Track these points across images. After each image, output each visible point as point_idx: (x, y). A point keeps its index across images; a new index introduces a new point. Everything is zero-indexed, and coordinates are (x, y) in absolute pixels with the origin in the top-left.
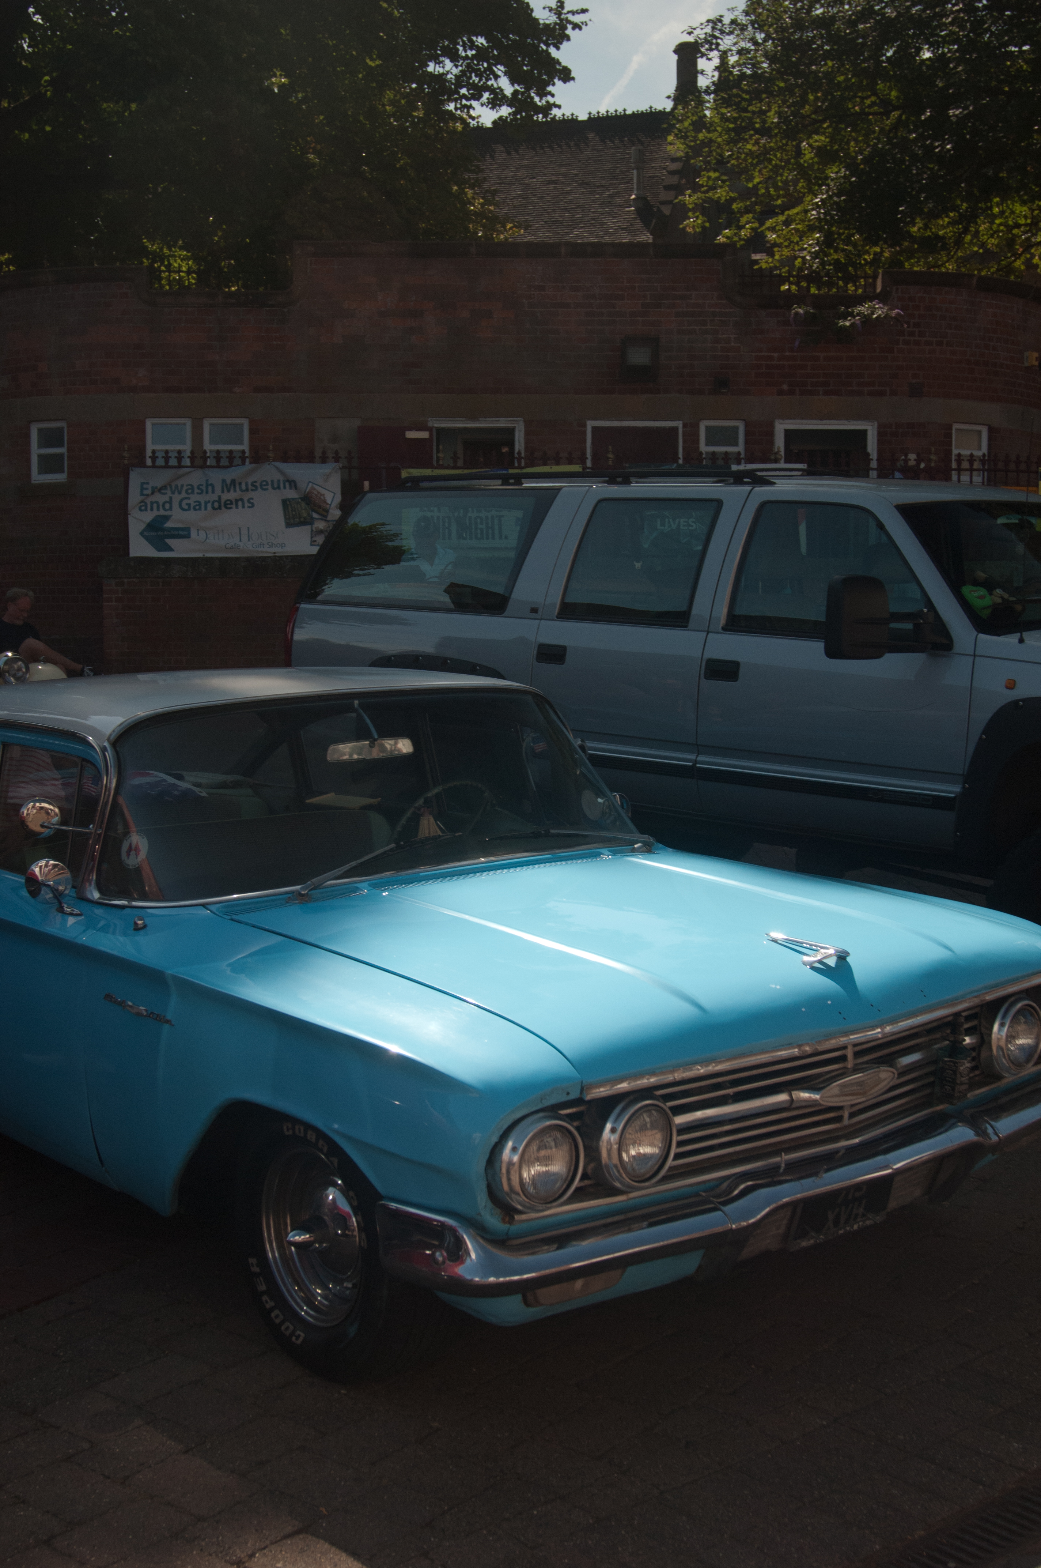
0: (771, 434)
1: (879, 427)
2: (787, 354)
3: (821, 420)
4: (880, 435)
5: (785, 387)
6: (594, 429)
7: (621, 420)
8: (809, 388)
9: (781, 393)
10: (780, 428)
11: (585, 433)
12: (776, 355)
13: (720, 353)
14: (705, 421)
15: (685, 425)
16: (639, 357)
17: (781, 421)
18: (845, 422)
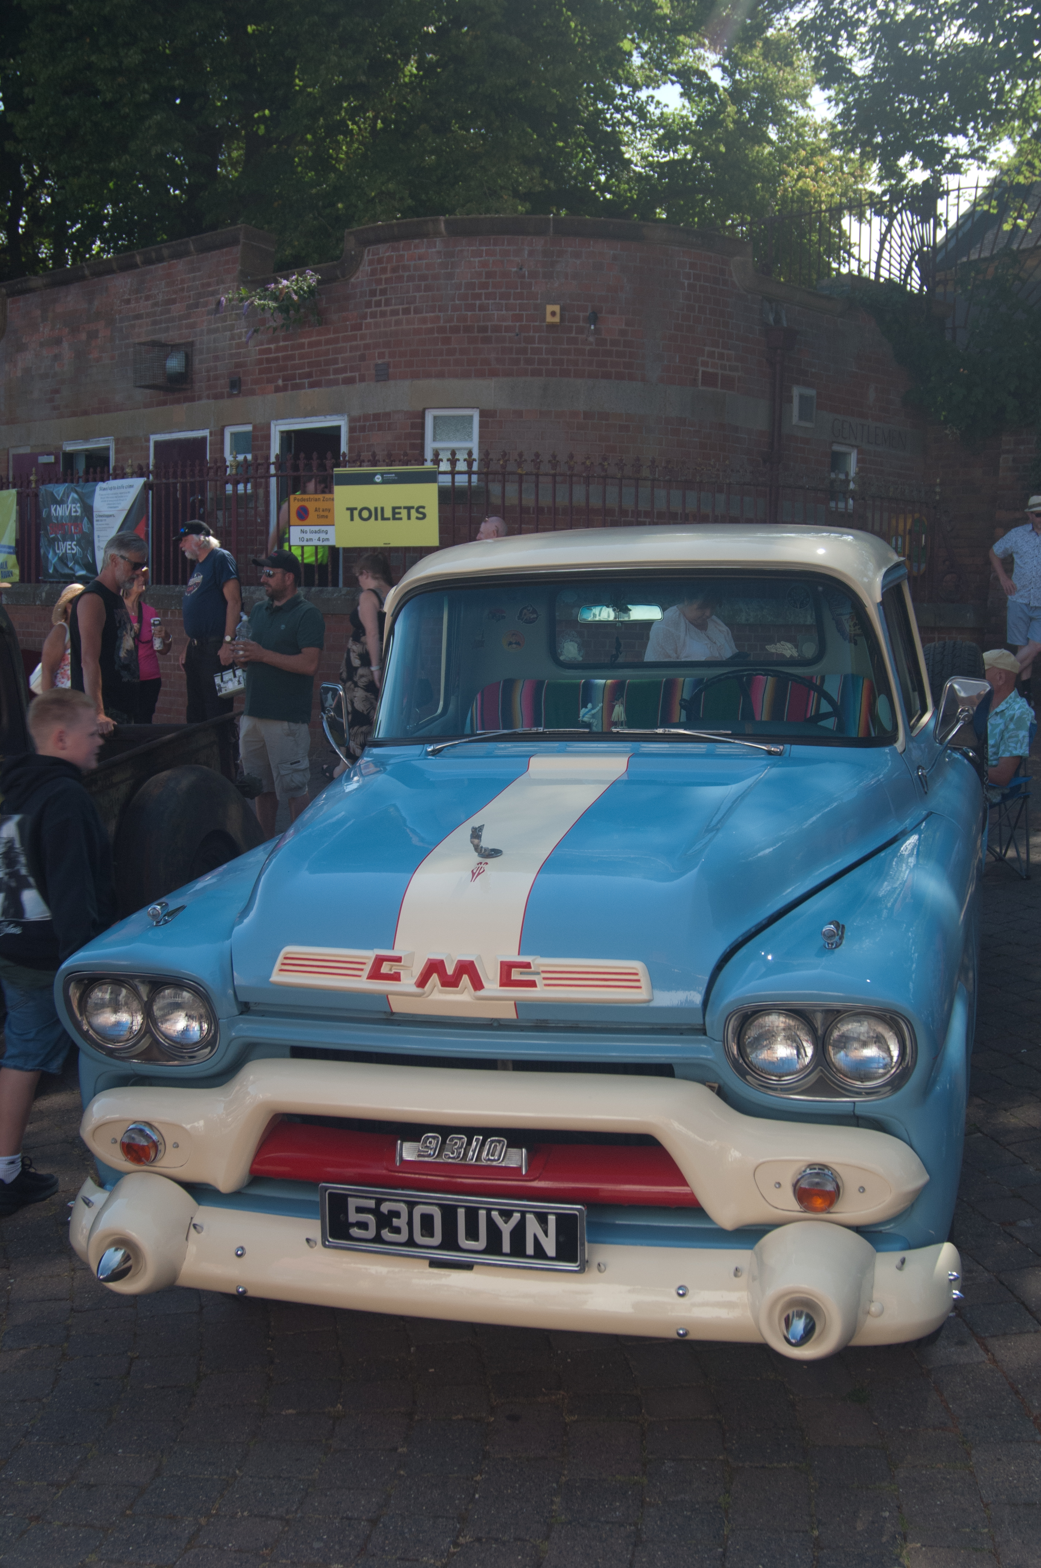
0: (268, 437)
1: (352, 420)
2: (281, 344)
3: (306, 416)
4: (351, 430)
5: (280, 382)
6: (157, 444)
7: (170, 433)
8: (298, 381)
9: (278, 390)
10: (277, 428)
11: (148, 448)
12: (272, 346)
13: (234, 351)
14: (229, 427)
15: (211, 433)
16: (174, 364)
17: (275, 422)
18: (322, 418)
